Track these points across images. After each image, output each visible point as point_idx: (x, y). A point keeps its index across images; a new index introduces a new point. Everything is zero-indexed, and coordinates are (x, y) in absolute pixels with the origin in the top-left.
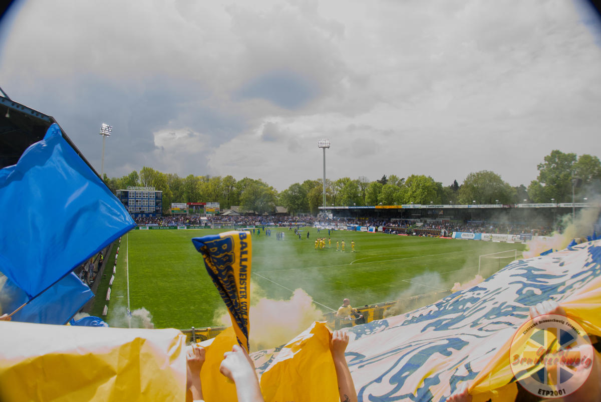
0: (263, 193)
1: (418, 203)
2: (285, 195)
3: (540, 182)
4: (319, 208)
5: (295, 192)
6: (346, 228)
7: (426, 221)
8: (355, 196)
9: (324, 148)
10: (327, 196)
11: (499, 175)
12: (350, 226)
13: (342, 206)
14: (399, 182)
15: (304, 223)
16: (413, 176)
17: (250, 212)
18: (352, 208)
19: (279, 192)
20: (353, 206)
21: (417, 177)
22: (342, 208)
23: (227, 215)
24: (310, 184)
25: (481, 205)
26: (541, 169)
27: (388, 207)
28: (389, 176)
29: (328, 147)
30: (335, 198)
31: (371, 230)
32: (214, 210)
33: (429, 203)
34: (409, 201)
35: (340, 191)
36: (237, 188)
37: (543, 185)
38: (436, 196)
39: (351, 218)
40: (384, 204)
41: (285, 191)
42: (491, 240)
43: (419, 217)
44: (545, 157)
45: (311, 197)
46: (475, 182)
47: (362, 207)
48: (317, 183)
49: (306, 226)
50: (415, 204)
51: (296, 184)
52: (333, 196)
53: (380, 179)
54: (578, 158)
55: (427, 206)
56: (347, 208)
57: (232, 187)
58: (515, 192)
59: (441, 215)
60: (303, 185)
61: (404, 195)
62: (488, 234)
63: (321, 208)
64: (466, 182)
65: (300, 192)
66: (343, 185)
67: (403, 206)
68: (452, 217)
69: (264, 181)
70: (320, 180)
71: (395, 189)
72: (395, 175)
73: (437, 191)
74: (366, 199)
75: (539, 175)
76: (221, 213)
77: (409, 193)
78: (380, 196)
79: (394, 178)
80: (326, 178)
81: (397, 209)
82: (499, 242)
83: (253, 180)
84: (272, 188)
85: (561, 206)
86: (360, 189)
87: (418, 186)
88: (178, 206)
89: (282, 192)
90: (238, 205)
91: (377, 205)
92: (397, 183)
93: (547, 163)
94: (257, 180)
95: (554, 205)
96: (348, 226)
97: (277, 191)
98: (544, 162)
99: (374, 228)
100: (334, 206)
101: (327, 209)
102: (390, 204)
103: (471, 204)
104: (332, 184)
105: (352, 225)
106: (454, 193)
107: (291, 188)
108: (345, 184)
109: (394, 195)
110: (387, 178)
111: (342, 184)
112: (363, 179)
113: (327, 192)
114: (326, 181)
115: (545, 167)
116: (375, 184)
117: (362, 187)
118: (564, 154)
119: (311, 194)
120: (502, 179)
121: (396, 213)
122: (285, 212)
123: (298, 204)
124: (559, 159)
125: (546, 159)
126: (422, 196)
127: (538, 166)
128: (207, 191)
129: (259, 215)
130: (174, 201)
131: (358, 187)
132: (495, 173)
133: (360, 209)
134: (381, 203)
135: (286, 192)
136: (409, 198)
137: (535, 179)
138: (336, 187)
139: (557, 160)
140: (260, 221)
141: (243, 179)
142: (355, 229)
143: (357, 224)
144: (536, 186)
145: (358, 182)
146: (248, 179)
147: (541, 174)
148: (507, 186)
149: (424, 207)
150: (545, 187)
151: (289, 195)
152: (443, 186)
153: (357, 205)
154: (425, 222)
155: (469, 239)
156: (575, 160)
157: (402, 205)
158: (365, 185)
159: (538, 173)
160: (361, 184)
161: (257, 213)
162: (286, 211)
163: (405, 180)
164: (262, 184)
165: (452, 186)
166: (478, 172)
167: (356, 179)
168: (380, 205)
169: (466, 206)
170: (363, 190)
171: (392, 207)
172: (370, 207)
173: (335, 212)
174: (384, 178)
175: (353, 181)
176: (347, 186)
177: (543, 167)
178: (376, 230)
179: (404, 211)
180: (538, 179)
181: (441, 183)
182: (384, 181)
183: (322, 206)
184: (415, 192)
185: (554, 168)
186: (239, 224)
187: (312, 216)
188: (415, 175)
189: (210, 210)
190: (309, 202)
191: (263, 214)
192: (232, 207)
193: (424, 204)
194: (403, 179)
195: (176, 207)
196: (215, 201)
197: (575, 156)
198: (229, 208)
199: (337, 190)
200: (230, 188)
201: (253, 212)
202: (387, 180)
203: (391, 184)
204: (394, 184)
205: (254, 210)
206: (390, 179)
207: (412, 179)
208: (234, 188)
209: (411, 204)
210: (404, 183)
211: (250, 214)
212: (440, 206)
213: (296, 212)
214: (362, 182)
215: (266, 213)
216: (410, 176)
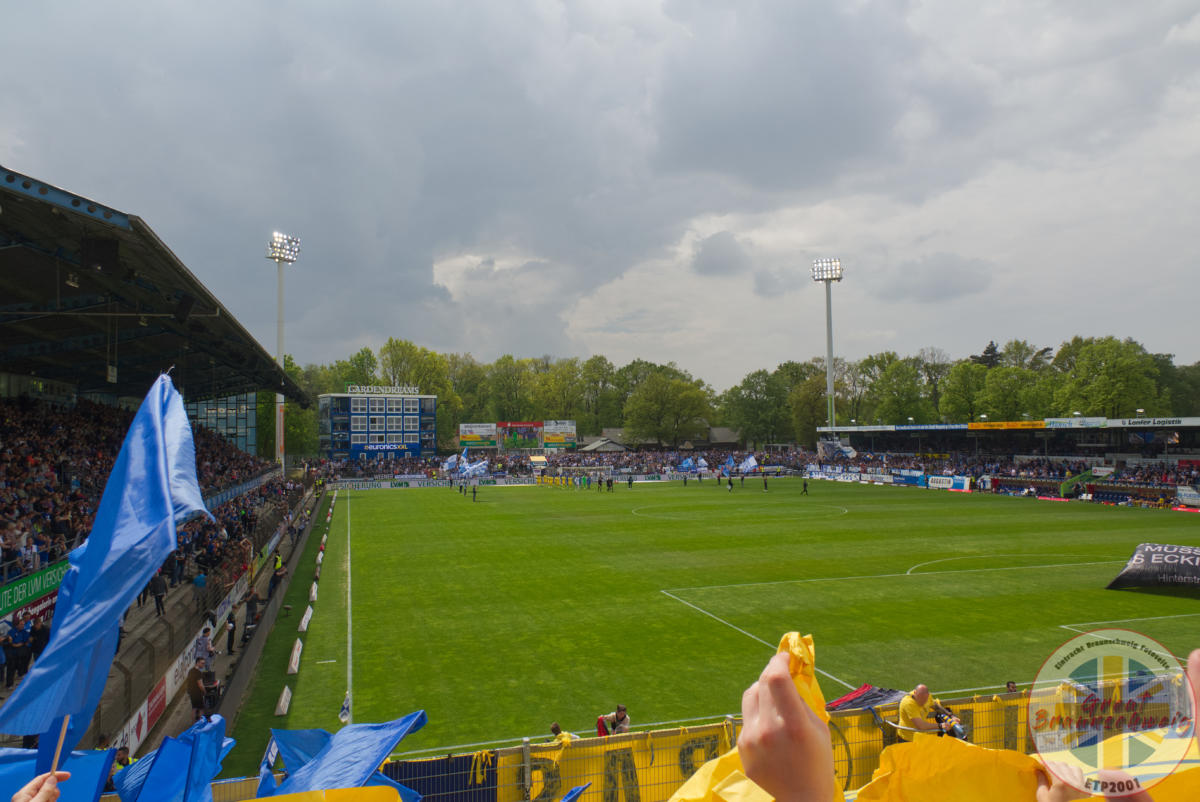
0: (681, 396)
1: (1096, 414)
2: (734, 399)
4: (818, 429)
5: (756, 392)
6: (889, 479)
7: (1124, 463)
8: (911, 398)
9: (828, 281)
10: (837, 399)
12: (900, 476)
13: (877, 424)
14: (1035, 359)
15: (782, 467)
16: (1077, 341)
17: (650, 442)
18: (904, 428)
19: (719, 393)
20: (907, 423)
21: (1089, 342)
22: (879, 428)
23: (595, 451)
24: (793, 372)
27: (1004, 425)
28: (1005, 343)
29: (839, 279)
30: (858, 403)
31: (959, 486)
32: (561, 438)
33: (1133, 414)
34: (1066, 409)
35: (871, 387)
36: (617, 385)
38: (1155, 392)
39: (902, 455)
40: (992, 418)
41: (732, 389)
43: (1101, 452)
45: (798, 402)
47: (932, 427)
48: (810, 367)
49: (785, 473)
50: (1088, 415)
51: (759, 374)
52: (854, 400)
53: (980, 353)
55: (1127, 421)
56: (892, 428)
57: (604, 383)
59: (1173, 445)
60: (776, 373)
61: (1051, 393)
63: (824, 429)
65: (769, 392)
66: (877, 370)
67: (1048, 423)
69: (680, 367)
70: (818, 360)
71: (1024, 379)
72: (1021, 341)
73: (1157, 379)
74: (940, 405)
76: (579, 447)
77: (1067, 388)
78: (980, 398)
79: (1019, 349)
80: (835, 356)
81: (1032, 432)
83: (655, 365)
84: (700, 383)
86: (925, 379)
87: (1094, 368)
88: (473, 429)
89: (725, 391)
90: (620, 427)
91: (972, 420)
92: (1028, 360)
94: (665, 364)
96: (895, 475)
97: (712, 391)
99: (967, 481)
100: (858, 424)
101: (838, 433)
102: (1011, 417)
104: (850, 369)
105: (905, 473)
107: (748, 384)
108: (883, 369)
109: (1022, 393)
110: (999, 350)
111: (876, 368)
112: (933, 355)
113: (836, 390)
114: (836, 362)
116: (964, 367)
117: (929, 375)
119: (795, 395)
121: (1028, 441)
122: (733, 440)
123: (763, 421)
126: (1108, 393)
128: (545, 392)
129: (671, 449)
130: (467, 419)
131: (918, 376)
133: (925, 431)
134: (984, 416)
135: (735, 391)
136: (1068, 400)
138: (862, 377)
140: (672, 463)
141: (630, 363)
142: (912, 481)
143: (919, 469)
145: (917, 362)
146: (641, 363)
149: (1117, 423)
151: (743, 399)
153: (916, 422)
154: (1122, 465)
157: (1047, 420)
158: (936, 369)
160: (927, 367)
161: (665, 445)
162: (734, 438)
163: (1054, 353)
164: (676, 374)
167: (913, 355)
168: (981, 420)
170: (931, 381)
171: (1018, 425)
172: (952, 427)
173: (859, 440)
174: (991, 349)
175: (905, 361)
176: (889, 373)
178: (973, 486)
179: (1053, 435)
181: (1170, 356)
182: (991, 357)
183: (826, 425)
184: (1085, 383)
186: (624, 470)
187: (799, 449)
188: (1085, 337)
189: (553, 439)
190: (793, 416)
191: (681, 447)
192: (605, 430)
193: (1114, 416)
194: (1047, 349)
195: (471, 432)
196: (565, 416)
198: (599, 434)
199: (863, 384)
200: (600, 384)
201: (656, 442)
202: (1001, 355)
203: (1010, 365)
204: (1021, 364)
205: (659, 436)
206: (1009, 352)
207: (1075, 348)
208: (610, 386)
209: (1075, 416)
210: (1050, 362)
211: (648, 448)
212: (1168, 421)
213: (762, 441)
214: (930, 361)
215: (688, 445)
216: (1070, 340)
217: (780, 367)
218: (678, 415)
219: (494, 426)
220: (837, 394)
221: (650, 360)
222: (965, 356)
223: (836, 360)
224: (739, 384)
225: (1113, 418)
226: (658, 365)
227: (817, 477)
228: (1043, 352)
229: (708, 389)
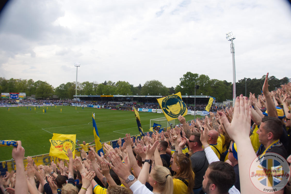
0: (47, 88)
2: (58, 89)
3: (180, 86)
4: (74, 96)
5: (62, 88)
6: (86, 106)
8: (91, 90)
9: (77, 66)
10: (77, 90)
11: (161, 82)
12: (88, 105)
14: (112, 84)
15: (66, 103)
17: (41, 98)
18: (89, 96)
19: (55, 88)
20: (90, 95)
21: (121, 82)
22: (85, 96)
23: (29, 100)
24: (69, 84)
25: (152, 96)
26: (182, 80)
27: (107, 96)
28: (108, 81)
29: (79, 66)
30: (82, 91)
31: (99, 107)
32: (23, 97)
33: (127, 95)
36: (34, 85)
37: (182, 87)
38: (130, 91)
39: (89, 101)
40: (105, 95)
42: (156, 112)
43: (122, 101)
44: (184, 75)
45: (70, 90)
46: (149, 85)
47: (94, 96)
48: (73, 84)
49: (67, 105)
50: (120, 95)
51: (63, 84)
52: (81, 90)
53: (104, 83)
54: (199, 76)
56: (87, 96)
57: (32, 85)
58: (168, 90)
59: (132, 100)
61: (114, 90)
62: (155, 110)
63: (75, 96)
64: (145, 85)
65: (65, 88)
66: (85, 85)
67: (114, 96)
68: (138, 101)
69: (47, 82)
70: (75, 82)
71: (111, 88)
72: (111, 81)
73: (131, 89)
74: (96, 92)
75: (180, 83)
76: (26, 98)
77: (117, 90)
78: (103, 91)
79: (110, 82)
80: (77, 81)
81: (111, 97)
82: (160, 113)
83: (42, 82)
84: (51, 86)
85: (190, 97)
86: (94, 87)
87: (121, 86)
90: (35, 94)
91: (101, 95)
92: (111, 84)
93: (184, 77)
94: (45, 81)
95: (187, 97)
96: (87, 105)
97: (54, 88)
98: (183, 77)
100: (81, 95)
101: (77, 97)
102: (108, 95)
103: (147, 95)
104: (80, 84)
105: (89, 105)
106: (139, 90)
107: (60, 86)
108: (86, 84)
109: (110, 90)
110: (107, 82)
111: (85, 84)
113: (77, 88)
115: (184, 79)
116: (101, 85)
117: (95, 86)
118: (193, 74)
119: (69, 88)
120: (162, 84)
121: (111, 99)
122: (57, 98)
123: (63, 94)
124: (190, 76)
125: (184, 76)
126: (123, 91)
127: (180, 79)
128: (20, 86)
130: (3, 92)
132: (159, 81)
135: (58, 88)
136: (117, 92)
137: (179, 84)
138: (82, 86)
139: (189, 77)
140: (45, 102)
141: (37, 81)
142: (90, 106)
143: (92, 104)
144: (179, 87)
145: (93, 83)
146: (40, 81)
147: (181, 82)
148: (165, 88)
149: (124, 96)
150: (183, 88)
151: (59, 89)
152: (134, 86)
153: (92, 95)
154: (125, 103)
155: (146, 112)
156: (198, 76)
157: (114, 95)
159: (180, 82)
160: (94, 84)
161: (44, 98)
163: (116, 83)
164: (46, 83)
165: (138, 86)
166: (151, 80)
167: (92, 82)
168: (103, 95)
169: (144, 96)
170: (95, 87)
171: (109, 96)
172: (98, 96)
173: (81, 98)
174: (105, 82)
175: (90, 83)
177: (183, 79)
178: (101, 107)
179: (114, 98)
180: (180, 84)
183: (75, 95)
184: (120, 89)
185: (188, 80)
186: (35, 104)
187: (70, 100)
188: (121, 81)
189: (21, 97)
190: (69, 93)
191: (47, 99)
192: (32, 95)
194: (115, 83)
195: (4, 95)
196: (23, 92)
197: (198, 75)
198: (30, 96)
199: (83, 87)
200: (31, 85)
201: (42, 98)
202: (107, 83)
203: (108, 85)
204: (110, 85)
205: (43, 97)
206: (108, 83)
207: (119, 83)
208: (33, 86)
209: (118, 95)
210: (115, 85)
211: (40, 99)
212: (132, 96)
213: (63, 98)
214: (95, 83)
215: (48, 99)
216: (118, 81)
217: (67, 83)
218: (46, 92)
219: (9, 94)
220: (78, 89)
221: (42, 81)
222: (101, 83)
223: (78, 82)
224: (59, 86)
225: (124, 95)
226: (43, 82)
227: (73, 105)
228: (114, 83)
229: (53, 87)
